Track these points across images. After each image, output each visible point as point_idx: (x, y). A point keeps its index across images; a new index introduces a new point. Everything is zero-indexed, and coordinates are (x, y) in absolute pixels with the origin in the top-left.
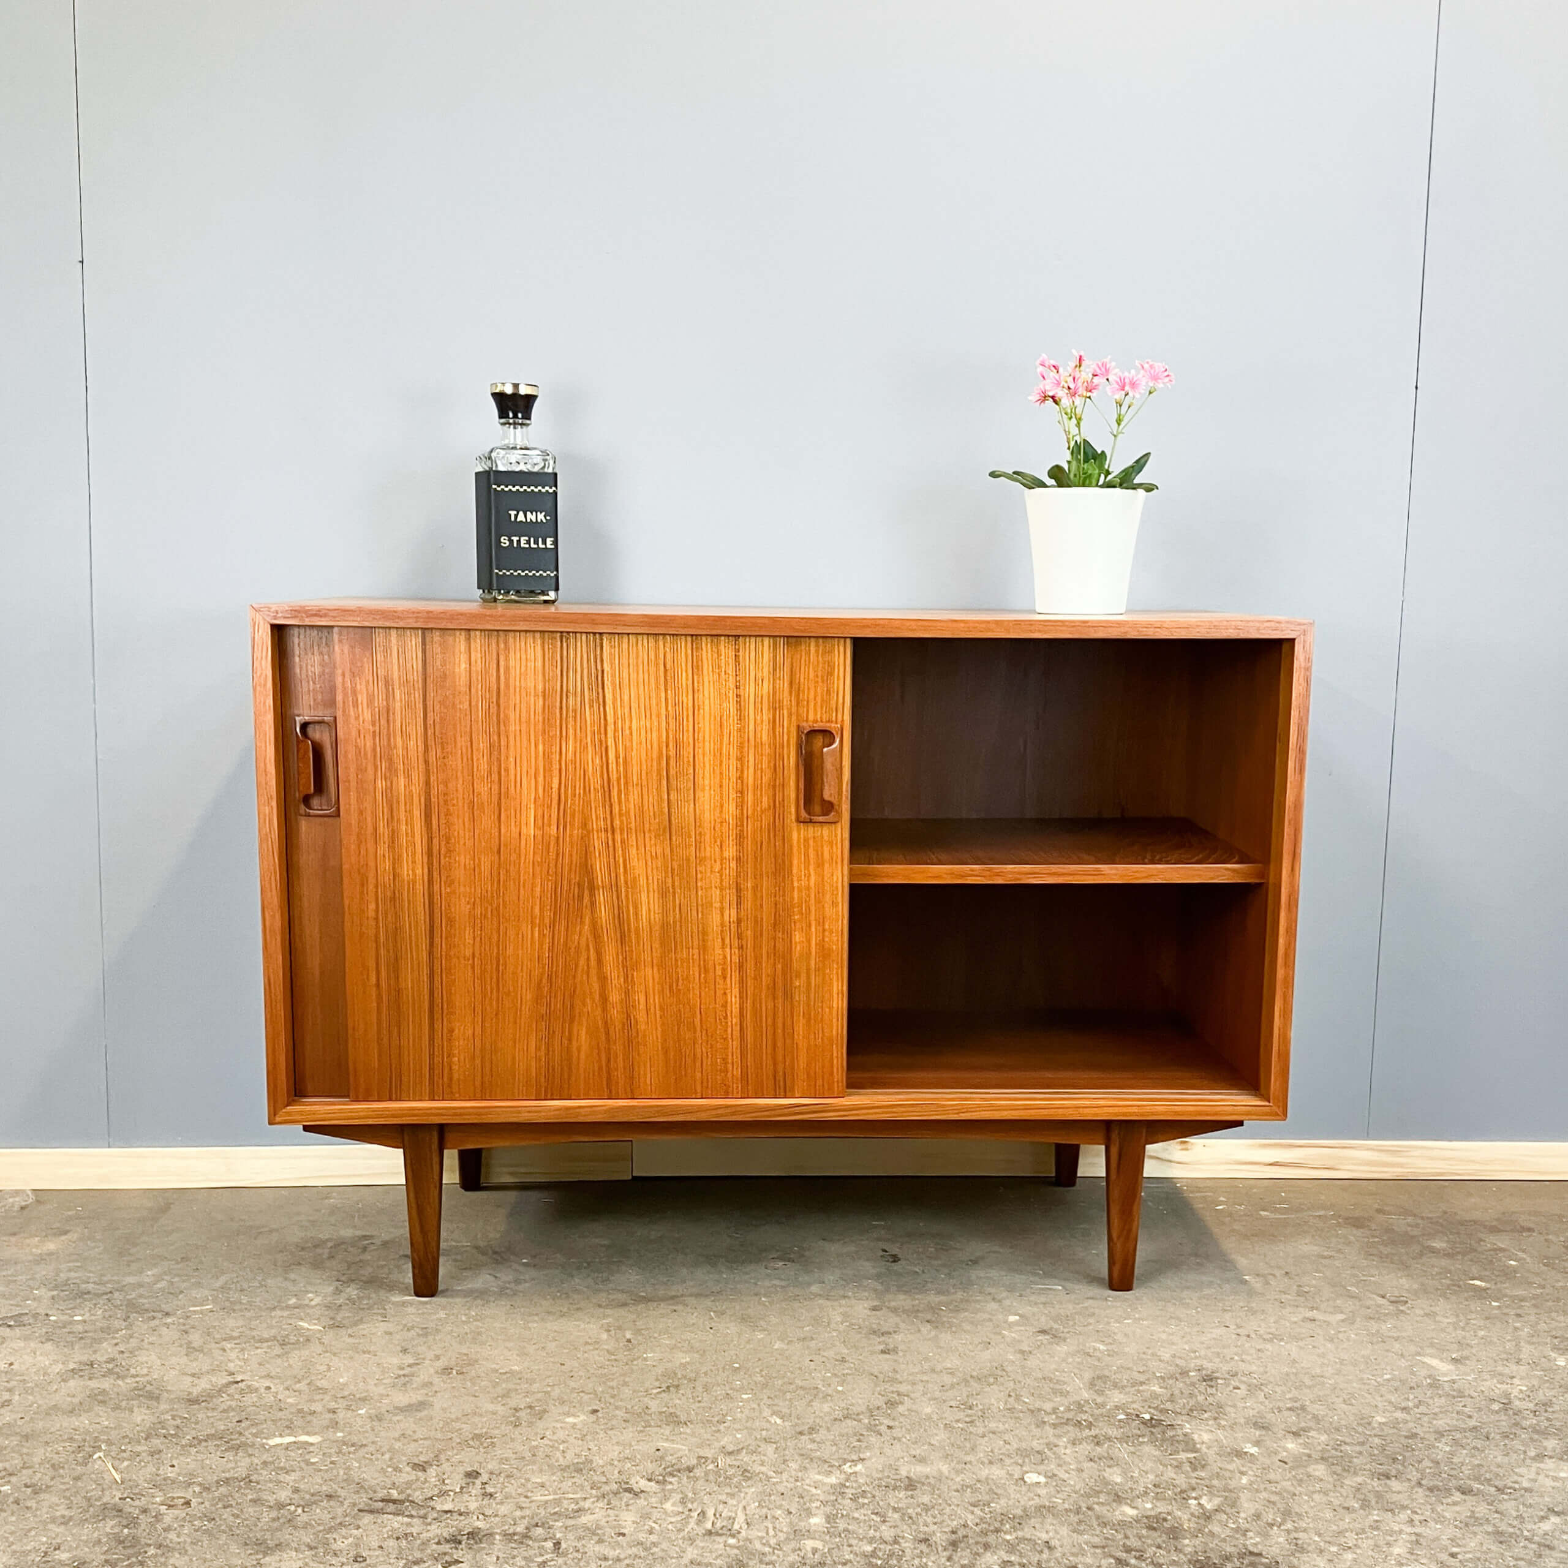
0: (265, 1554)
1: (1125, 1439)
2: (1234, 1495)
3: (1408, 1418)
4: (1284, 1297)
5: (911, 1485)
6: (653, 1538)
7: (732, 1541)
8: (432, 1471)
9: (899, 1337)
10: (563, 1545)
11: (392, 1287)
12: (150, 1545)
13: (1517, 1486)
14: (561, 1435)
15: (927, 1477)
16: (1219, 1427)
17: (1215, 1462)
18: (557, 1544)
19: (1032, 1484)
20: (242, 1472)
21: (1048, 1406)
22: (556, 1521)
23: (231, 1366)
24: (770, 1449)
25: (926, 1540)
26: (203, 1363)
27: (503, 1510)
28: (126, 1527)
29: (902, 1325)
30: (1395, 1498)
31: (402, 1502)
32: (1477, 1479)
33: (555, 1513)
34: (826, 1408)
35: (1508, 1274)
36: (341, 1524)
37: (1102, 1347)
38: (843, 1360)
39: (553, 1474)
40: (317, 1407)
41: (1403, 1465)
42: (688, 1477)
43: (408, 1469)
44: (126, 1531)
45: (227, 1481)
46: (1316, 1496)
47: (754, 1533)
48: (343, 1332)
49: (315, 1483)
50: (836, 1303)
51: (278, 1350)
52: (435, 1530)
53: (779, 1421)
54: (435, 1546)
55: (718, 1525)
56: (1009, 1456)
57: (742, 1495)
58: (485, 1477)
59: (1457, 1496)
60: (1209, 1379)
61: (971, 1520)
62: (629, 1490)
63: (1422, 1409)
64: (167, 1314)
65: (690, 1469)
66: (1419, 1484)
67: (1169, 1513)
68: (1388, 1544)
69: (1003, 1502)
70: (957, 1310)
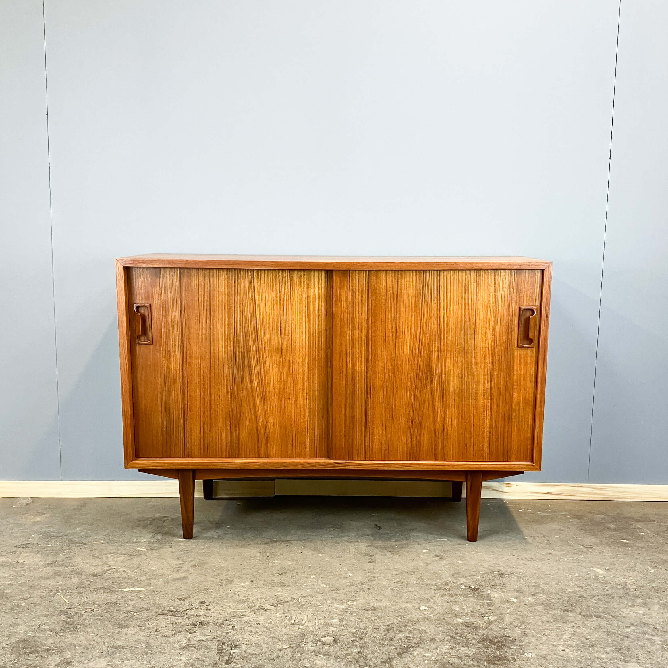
0: (122, 628)
1: (463, 595)
2: (503, 616)
3: (581, 590)
4: (540, 545)
5: (374, 609)
6: (271, 625)
7: (301, 627)
8: (187, 601)
9: (377, 557)
10: (236, 627)
11: (175, 535)
12: (78, 624)
13: (620, 616)
14: (238, 589)
15: (381, 607)
16: (502, 591)
17: (497, 604)
18: (234, 627)
19: (423, 610)
20: (113, 600)
21: (434, 583)
22: (234, 619)
23: (110, 563)
24: (320, 595)
25: (377, 628)
26: (99, 562)
27: (213, 615)
28: (69, 618)
29: (379, 553)
30: (569, 618)
31: (175, 611)
32: (604, 612)
33: (234, 616)
34: (344, 581)
35: (639, 538)
36: (151, 618)
37: (460, 562)
38: (353, 565)
39: (234, 603)
40: (144, 578)
41: (575, 607)
42: (287, 605)
43: (178, 600)
44: (69, 619)
45: (107, 603)
46: (537, 617)
47: (310, 624)
48: (154, 551)
49: (142, 605)
50: (353, 544)
51: (129, 558)
52: (187, 621)
53: (325, 586)
54: (187, 627)
55: (297, 621)
56: (415, 600)
57: (307, 611)
58: (207, 603)
59: (595, 618)
60: (502, 575)
61: (396, 622)
62: (263, 609)
63: (589, 587)
64: (85, 544)
65: (287, 602)
66: (580, 614)
67: (475, 622)
68: (562, 635)
69: (409, 616)
70: (402, 548)
